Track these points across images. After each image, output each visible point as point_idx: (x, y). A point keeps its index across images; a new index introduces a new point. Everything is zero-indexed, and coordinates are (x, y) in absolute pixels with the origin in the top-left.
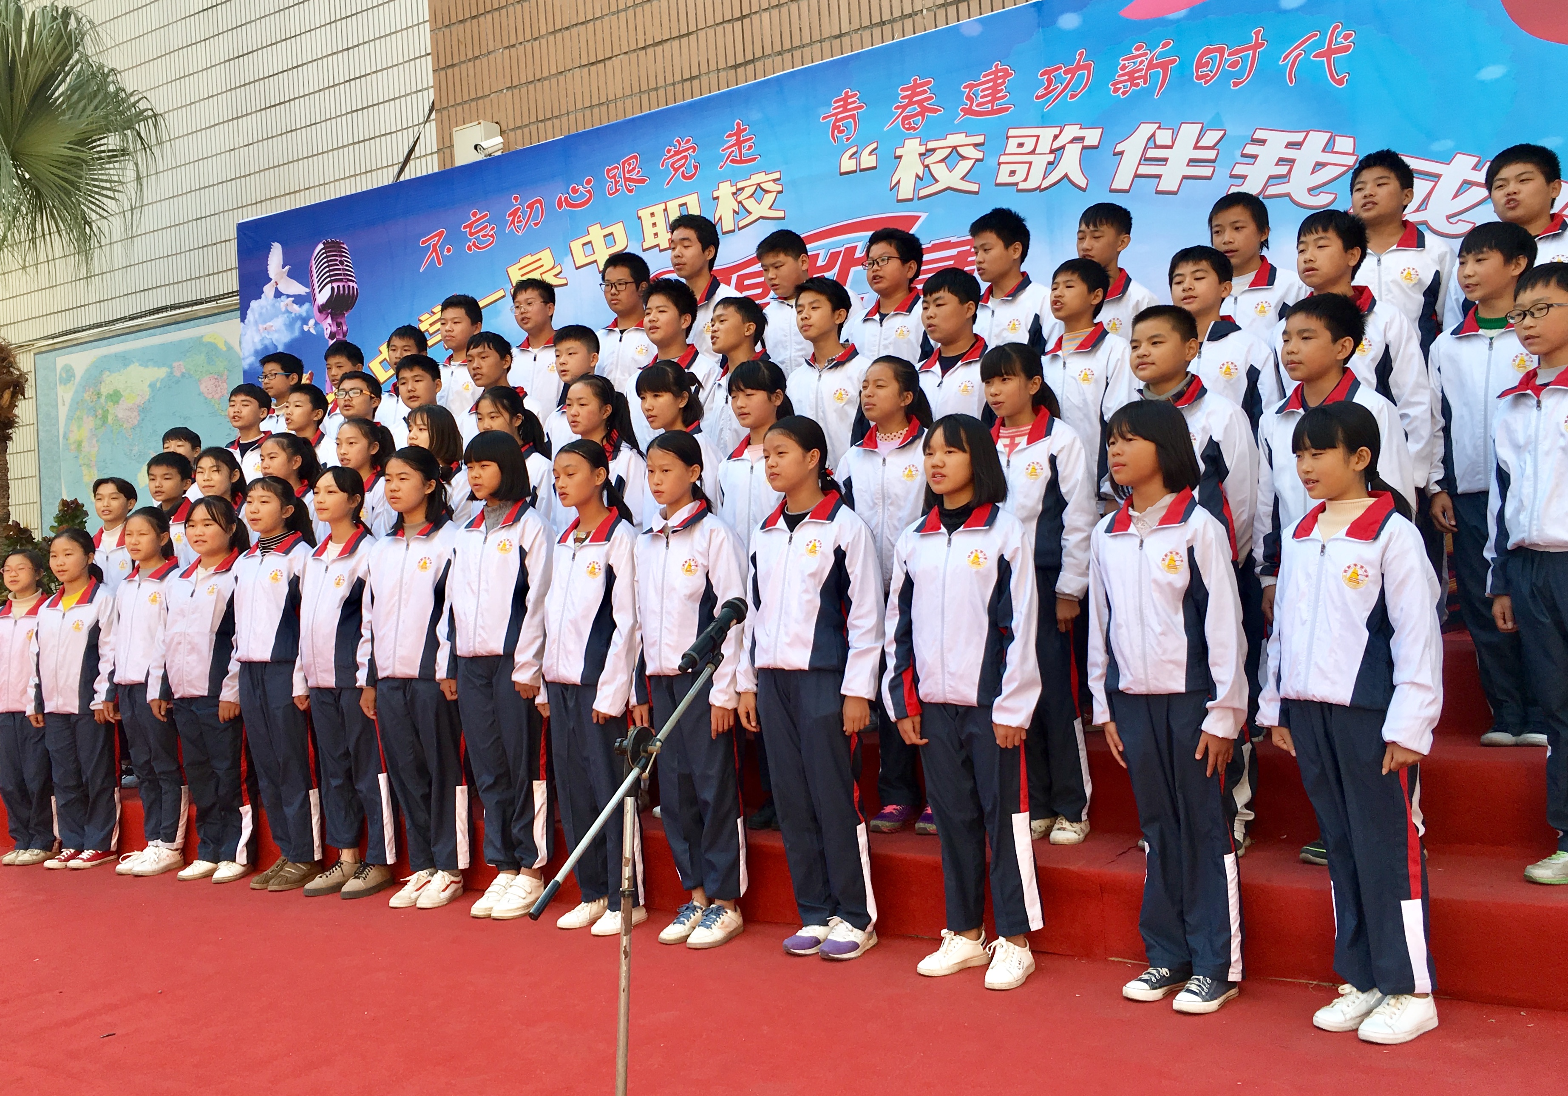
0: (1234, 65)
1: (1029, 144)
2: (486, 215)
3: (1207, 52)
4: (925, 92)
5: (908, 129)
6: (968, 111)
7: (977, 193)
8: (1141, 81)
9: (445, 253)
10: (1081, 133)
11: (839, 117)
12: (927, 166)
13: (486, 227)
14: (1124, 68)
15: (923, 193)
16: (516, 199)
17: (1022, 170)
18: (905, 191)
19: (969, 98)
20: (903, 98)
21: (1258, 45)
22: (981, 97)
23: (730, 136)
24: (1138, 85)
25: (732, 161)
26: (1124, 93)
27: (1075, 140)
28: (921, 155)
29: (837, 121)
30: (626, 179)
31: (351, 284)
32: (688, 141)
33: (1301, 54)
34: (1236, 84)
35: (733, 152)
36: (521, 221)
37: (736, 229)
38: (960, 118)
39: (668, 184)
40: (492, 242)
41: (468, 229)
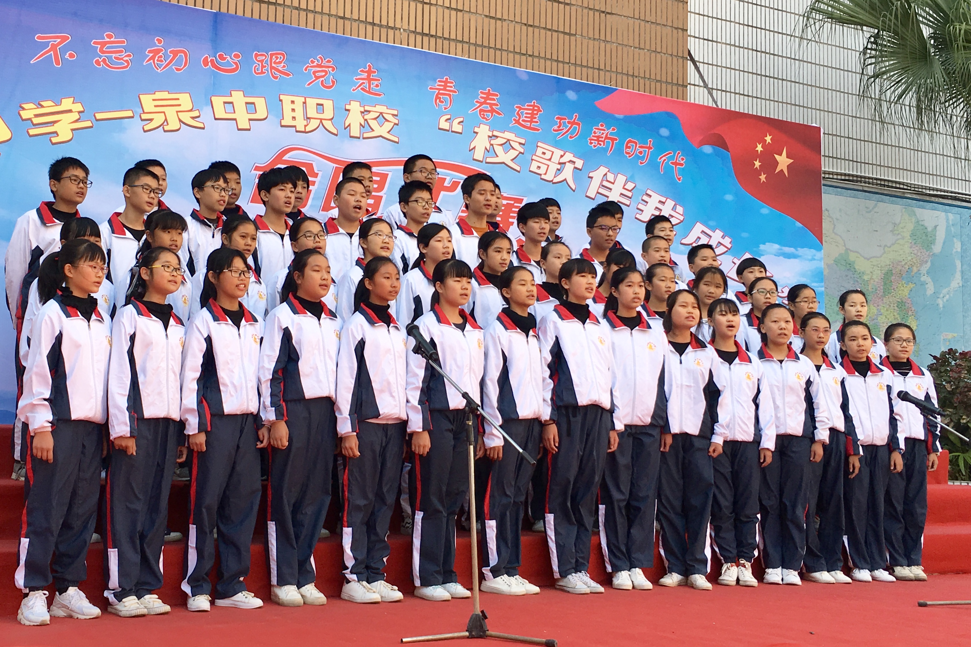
0: (641, 153)
1: (548, 155)
2: (124, 42)
3: (630, 141)
4: (494, 100)
5: (483, 118)
6: (517, 122)
7: (519, 172)
8: (602, 143)
9: (67, 56)
10: (574, 159)
11: (441, 92)
12: (492, 145)
13: (122, 52)
14: (595, 133)
15: (489, 160)
16: (160, 42)
17: (544, 168)
18: (479, 154)
19: (518, 114)
20: (481, 97)
21: (650, 148)
22: (526, 117)
23: (362, 71)
24: (600, 145)
25: (362, 89)
26: (595, 146)
27: (570, 161)
28: (489, 137)
29: (439, 93)
30: (272, 68)
32: (329, 61)
33: (666, 160)
34: (641, 163)
35: (364, 83)
36: (162, 61)
37: (361, 138)
38: (512, 124)
39: (309, 85)
40: (126, 67)
41: (99, 46)
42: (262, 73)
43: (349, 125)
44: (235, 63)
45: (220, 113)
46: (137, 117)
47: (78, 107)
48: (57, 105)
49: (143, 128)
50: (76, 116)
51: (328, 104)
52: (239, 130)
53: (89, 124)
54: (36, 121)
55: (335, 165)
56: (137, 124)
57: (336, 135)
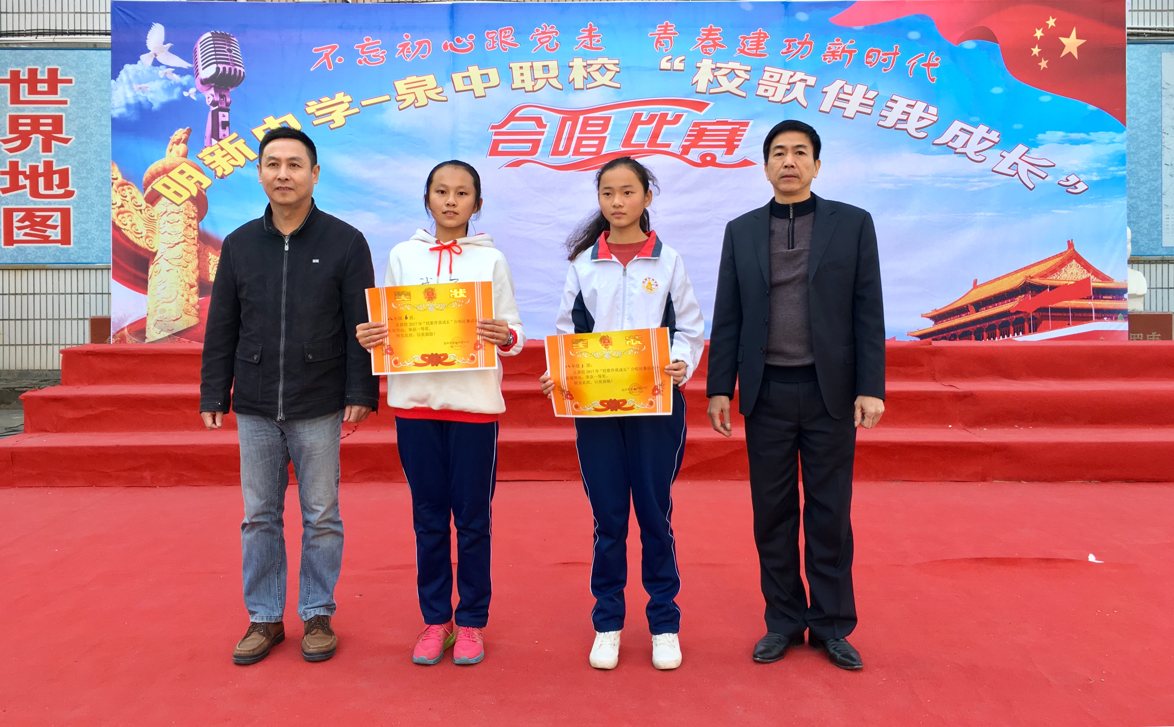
0: (885, 60)
1: (776, 77)
2: (379, 42)
3: (872, 51)
4: (716, 34)
5: (705, 53)
6: (742, 51)
7: (745, 97)
8: (838, 58)
9: (337, 61)
10: (805, 77)
11: (661, 36)
12: (716, 76)
13: (378, 50)
14: (830, 48)
15: (712, 91)
16: (407, 36)
17: (771, 91)
18: (702, 87)
19: (743, 43)
20: (703, 34)
21: (896, 54)
22: (751, 45)
23: (583, 31)
24: (836, 59)
25: (585, 46)
26: (829, 62)
27: (802, 80)
28: (712, 69)
29: (659, 38)
30: (502, 42)
31: (238, 68)
32: (553, 27)
33: (915, 63)
34: (885, 70)
35: (586, 41)
36: (410, 52)
37: (585, 88)
38: (737, 54)
39: (535, 51)
40: (382, 61)
41: (360, 49)
42: (493, 47)
43: (573, 80)
44: (471, 43)
45: (460, 86)
46: (393, 101)
47: (348, 98)
48: (332, 100)
49: (399, 108)
50: (347, 106)
51: (553, 65)
52: (476, 97)
53: (357, 110)
54: (318, 113)
55: (562, 116)
56: (394, 104)
57: (562, 90)
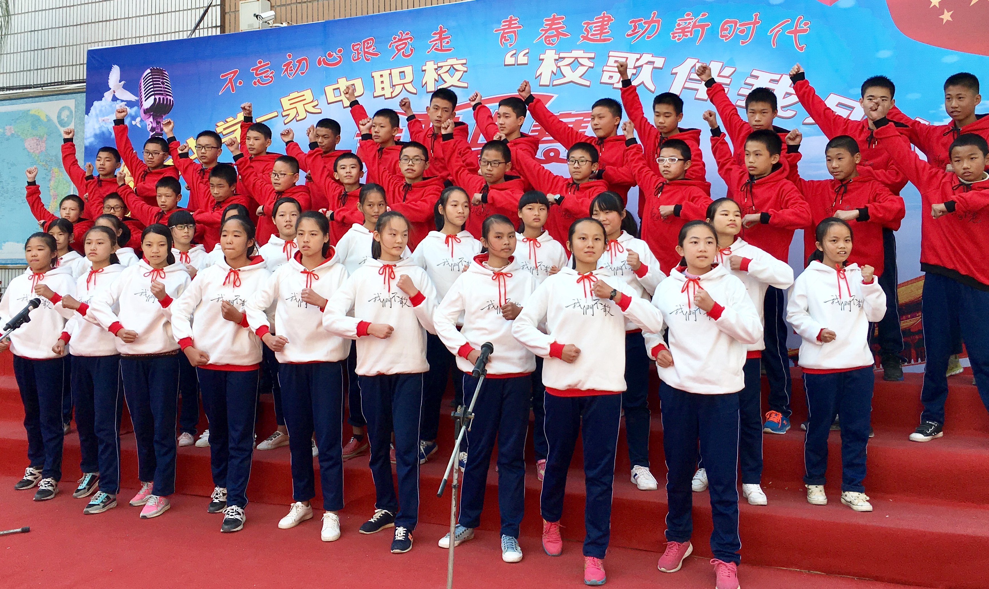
0: (742, 31)
2: (269, 64)
3: (727, 22)
4: (560, 23)
5: (548, 44)
6: (586, 38)
7: (589, 86)
8: (689, 34)
9: (238, 85)
10: (653, 59)
11: (506, 31)
12: (559, 67)
13: (267, 71)
14: (679, 25)
15: (556, 83)
16: (289, 56)
18: (545, 80)
19: (586, 30)
20: (546, 25)
21: (756, 23)
22: (594, 31)
23: (435, 34)
24: (687, 36)
25: (436, 49)
26: (679, 39)
27: (649, 63)
28: (556, 60)
29: (504, 33)
30: (365, 52)
31: (169, 98)
32: (407, 34)
33: (779, 31)
34: (743, 43)
35: (436, 44)
36: (292, 70)
38: (580, 41)
39: (393, 58)
40: (272, 81)
41: (255, 71)
42: (359, 58)
43: (426, 83)
44: (339, 57)
45: (331, 99)
46: (280, 115)
48: (234, 119)
49: (283, 122)
51: (408, 70)
56: (280, 119)
57: (416, 94)
